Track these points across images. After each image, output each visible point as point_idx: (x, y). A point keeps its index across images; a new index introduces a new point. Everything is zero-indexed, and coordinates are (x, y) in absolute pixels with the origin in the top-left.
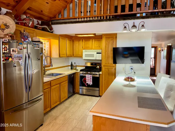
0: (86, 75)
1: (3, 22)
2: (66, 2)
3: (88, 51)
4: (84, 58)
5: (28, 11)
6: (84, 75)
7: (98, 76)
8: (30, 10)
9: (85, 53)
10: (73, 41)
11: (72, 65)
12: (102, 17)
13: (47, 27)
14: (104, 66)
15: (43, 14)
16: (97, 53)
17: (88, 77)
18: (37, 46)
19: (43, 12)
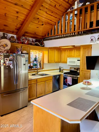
0: (68, 77)
1: (5, 43)
2: (51, 25)
3: (71, 59)
4: (68, 63)
5: (26, 34)
6: (66, 77)
7: (76, 78)
8: (28, 33)
9: (69, 60)
10: (61, 51)
11: (60, 69)
12: (80, 32)
13: (38, 43)
14: (82, 71)
15: (36, 35)
16: (78, 60)
17: (69, 78)
18: (23, 56)
19: (36, 33)
